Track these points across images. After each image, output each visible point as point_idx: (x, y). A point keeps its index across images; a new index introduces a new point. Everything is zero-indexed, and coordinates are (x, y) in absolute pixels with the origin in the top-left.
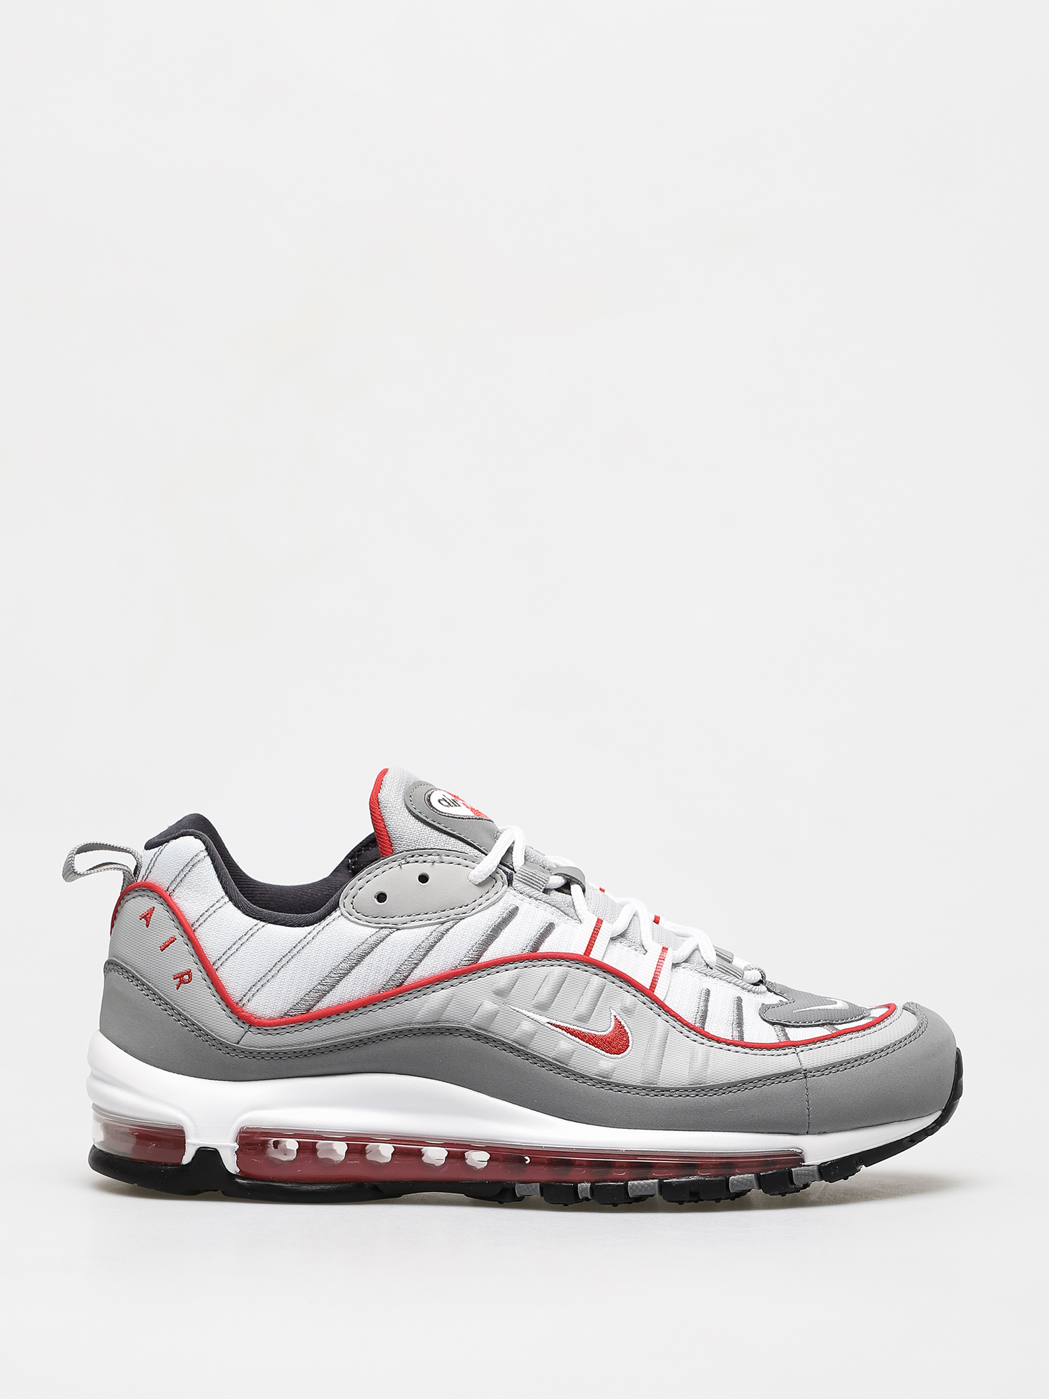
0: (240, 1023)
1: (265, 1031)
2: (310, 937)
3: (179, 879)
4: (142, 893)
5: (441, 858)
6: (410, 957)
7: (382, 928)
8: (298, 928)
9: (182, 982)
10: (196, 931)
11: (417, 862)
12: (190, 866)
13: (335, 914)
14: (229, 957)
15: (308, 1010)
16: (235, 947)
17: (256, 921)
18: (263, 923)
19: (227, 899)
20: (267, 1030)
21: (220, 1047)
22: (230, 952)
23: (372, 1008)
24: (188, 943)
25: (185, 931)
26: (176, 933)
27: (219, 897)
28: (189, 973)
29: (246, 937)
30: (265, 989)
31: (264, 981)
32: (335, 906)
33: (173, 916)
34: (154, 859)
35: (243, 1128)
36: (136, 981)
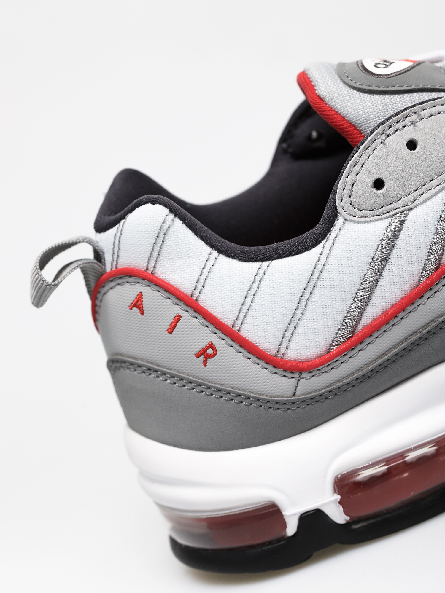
0: (289, 374)
1: (318, 372)
2: (323, 258)
3: (155, 254)
4: (120, 281)
5: (419, 115)
6: (436, 234)
7: (393, 216)
8: (305, 253)
9: (208, 357)
10: (199, 299)
11: (397, 131)
12: (162, 236)
13: (339, 223)
14: (247, 313)
15: (353, 332)
16: (249, 300)
17: (257, 265)
18: (266, 263)
19: (215, 253)
20: (319, 370)
21: (277, 406)
22: (245, 308)
23: (419, 301)
24: (196, 315)
25: (187, 304)
26: (178, 310)
27: (206, 256)
28: (211, 346)
29: (255, 286)
30: (299, 331)
31: (295, 321)
32: (335, 214)
33: (167, 295)
34: (117, 242)
35: (337, 477)
36: (155, 373)
